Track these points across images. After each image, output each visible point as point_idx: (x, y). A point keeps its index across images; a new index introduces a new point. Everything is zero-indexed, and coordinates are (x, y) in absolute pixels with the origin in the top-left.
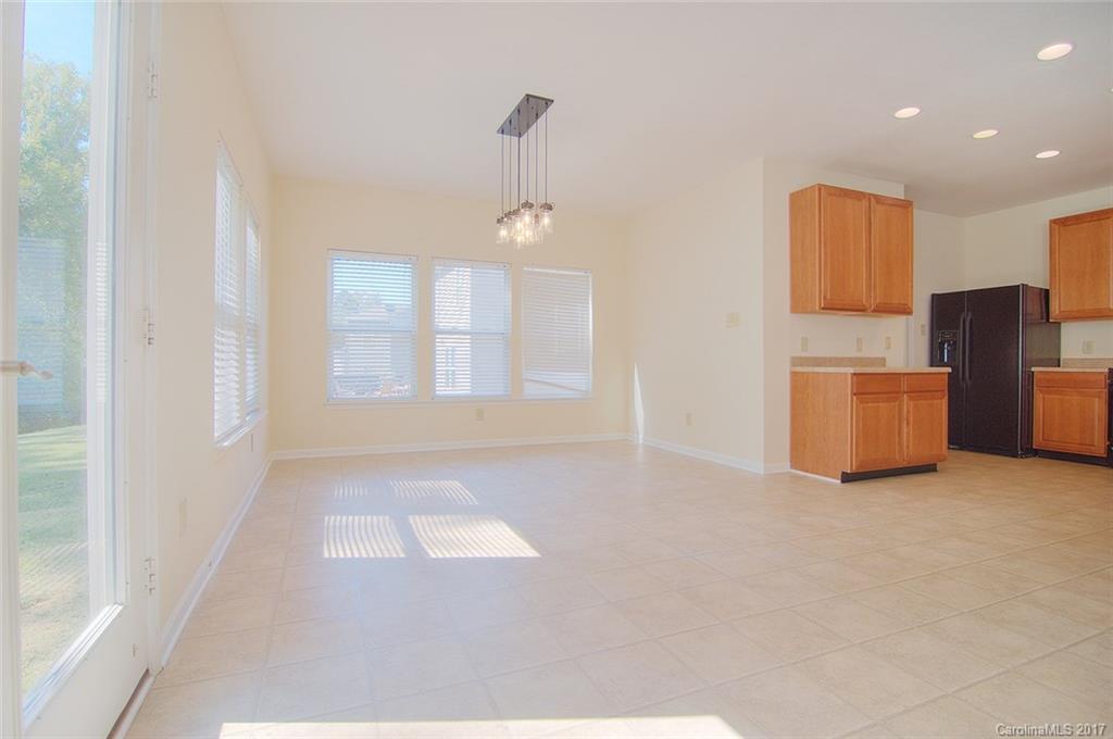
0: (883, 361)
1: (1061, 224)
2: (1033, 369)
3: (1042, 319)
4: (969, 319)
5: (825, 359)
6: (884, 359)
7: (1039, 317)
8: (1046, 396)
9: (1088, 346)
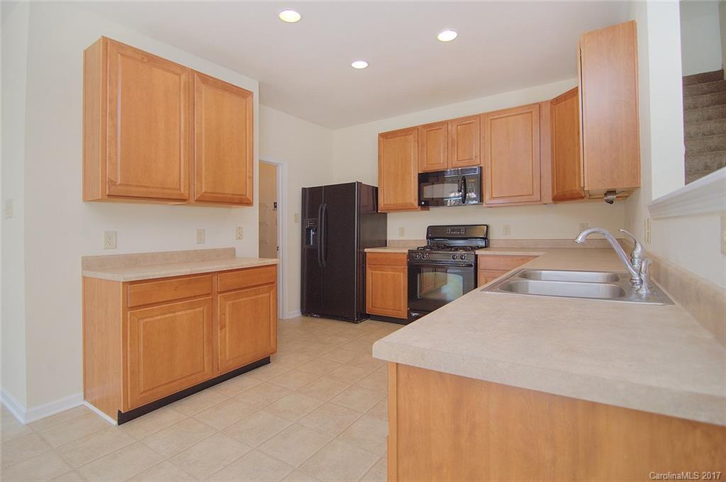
0: (231, 253)
1: (384, 136)
2: (366, 250)
3: (374, 210)
4: (324, 208)
5: (144, 256)
6: (233, 250)
7: (372, 208)
8: (373, 272)
9: (402, 231)
